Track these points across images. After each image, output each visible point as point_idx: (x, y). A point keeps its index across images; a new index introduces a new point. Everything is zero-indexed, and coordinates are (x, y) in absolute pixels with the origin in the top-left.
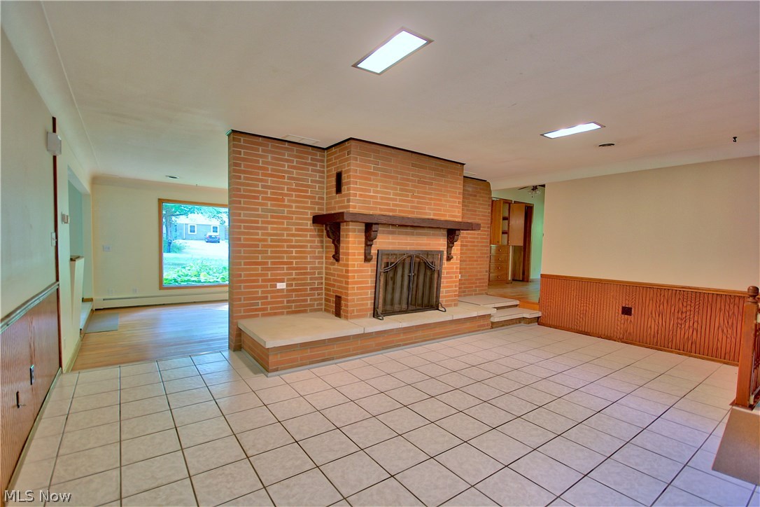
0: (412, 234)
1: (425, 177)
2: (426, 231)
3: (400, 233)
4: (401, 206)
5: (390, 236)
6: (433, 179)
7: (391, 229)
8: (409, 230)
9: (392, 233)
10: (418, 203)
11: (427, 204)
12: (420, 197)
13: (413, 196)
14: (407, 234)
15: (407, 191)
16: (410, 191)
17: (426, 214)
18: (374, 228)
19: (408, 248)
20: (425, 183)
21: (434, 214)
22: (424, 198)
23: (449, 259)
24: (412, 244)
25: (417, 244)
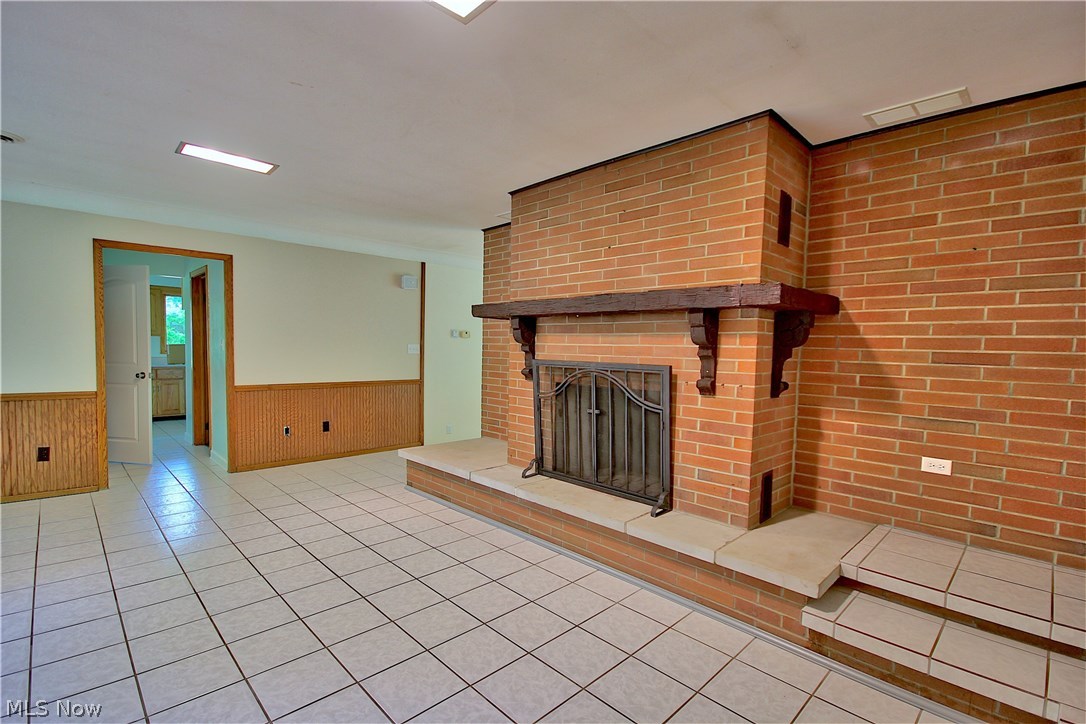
0: (609, 330)
1: (636, 203)
2: (641, 321)
3: (583, 330)
4: (585, 277)
5: (566, 336)
6: (659, 198)
7: (567, 322)
8: (602, 322)
9: (570, 330)
10: (622, 262)
11: (643, 259)
12: (623, 251)
13: (610, 252)
14: (597, 330)
15: (595, 245)
16: (602, 244)
17: (641, 282)
18: (542, 324)
19: (600, 358)
20: (637, 215)
21: (662, 280)
22: (635, 249)
23: (708, 388)
24: (608, 350)
25: (620, 351)
